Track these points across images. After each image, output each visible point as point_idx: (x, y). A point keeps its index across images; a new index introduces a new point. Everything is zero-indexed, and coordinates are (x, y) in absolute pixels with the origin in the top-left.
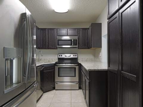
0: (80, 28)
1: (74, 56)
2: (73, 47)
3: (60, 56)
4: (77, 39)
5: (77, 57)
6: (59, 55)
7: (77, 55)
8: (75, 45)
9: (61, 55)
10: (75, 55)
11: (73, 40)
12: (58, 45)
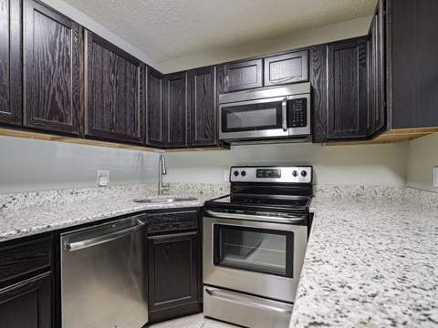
0: (325, 45)
1: (295, 174)
2: (286, 134)
3: (236, 174)
4: (308, 97)
5: (307, 179)
6: (234, 170)
7: (308, 170)
8: (298, 125)
9: (240, 170)
10: (300, 170)
11: (284, 104)
12: (225, 130)
